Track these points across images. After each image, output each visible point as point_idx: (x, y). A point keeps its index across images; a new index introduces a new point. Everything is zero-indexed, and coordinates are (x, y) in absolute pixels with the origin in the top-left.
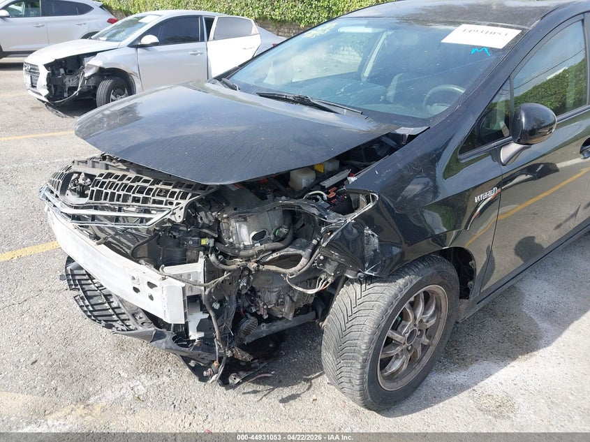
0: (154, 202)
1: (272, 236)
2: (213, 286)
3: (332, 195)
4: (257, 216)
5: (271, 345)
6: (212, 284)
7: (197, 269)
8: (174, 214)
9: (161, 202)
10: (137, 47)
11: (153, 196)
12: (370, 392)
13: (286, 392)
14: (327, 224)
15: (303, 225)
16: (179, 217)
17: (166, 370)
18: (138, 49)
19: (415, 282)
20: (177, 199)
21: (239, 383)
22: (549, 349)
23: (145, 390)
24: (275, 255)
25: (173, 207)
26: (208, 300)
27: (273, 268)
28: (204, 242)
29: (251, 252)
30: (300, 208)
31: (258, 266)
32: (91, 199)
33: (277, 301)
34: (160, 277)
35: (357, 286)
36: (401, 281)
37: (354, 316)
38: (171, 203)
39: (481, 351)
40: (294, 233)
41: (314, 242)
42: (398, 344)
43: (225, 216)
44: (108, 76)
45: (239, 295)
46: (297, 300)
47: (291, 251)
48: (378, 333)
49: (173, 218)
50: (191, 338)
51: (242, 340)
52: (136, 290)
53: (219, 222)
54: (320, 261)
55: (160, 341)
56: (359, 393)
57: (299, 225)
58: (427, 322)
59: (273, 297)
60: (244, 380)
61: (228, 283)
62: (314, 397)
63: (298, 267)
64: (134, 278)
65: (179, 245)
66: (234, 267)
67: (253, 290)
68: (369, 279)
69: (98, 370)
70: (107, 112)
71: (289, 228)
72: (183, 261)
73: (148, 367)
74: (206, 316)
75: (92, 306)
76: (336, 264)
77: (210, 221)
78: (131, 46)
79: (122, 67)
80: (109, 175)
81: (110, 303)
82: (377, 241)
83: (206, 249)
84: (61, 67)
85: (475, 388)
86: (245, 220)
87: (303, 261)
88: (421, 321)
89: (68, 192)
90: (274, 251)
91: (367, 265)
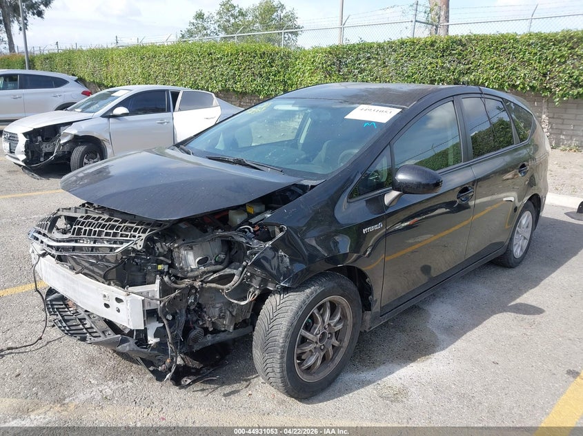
0: (122, 236)
1: (213, 261)
2: (166, 300)
3: (257, 228)
4: (201, 245)
5: (217, 357)
6: (166, 299)
7: (155, 288)
8: (136, 244)
9: (127, 236)
10: (109, 117)
11: (121, 231)
12: (289, 380)
13: (228, 389)
14: (252, 248)
15: (237, 252)
16: (140, 245)
17: (129, 377)
18: (110, 119)
19: (319, 291)
20: (139, 233)
21: (189, 385)
22: (443, 353)
23: (112, 392)
24: (215, 275)
25: (136, 239)
26: (163, 311)
27: (214, 285)
28: (160, 267)
29: (196, 273)
30: (233, 238)
31: (202, 284)
32: (73, 234)
33: (220, 315)
34: (125, 293)
35: (277, 296)
36: (308, 291)
37: (275, 318)
38: (134, 236)
39: (389, 356)
40: (230, 259)
41: (244, 263)
42: (311, 342)
43: (176, 245)
44: (81, 142)
45: (188, 310)
46: (236, 314)
47: (228, 271)
48: (292, 330)
49: (135, 247)
50: (149, 343)
51: (191, 347)
52: (107, 306)
53: (172, 251)
54: (248, 277)
55: (125, 345)
56: (280, 380)
57: (233, 253)
58: (335, 326)
59: (216, 312)
60: (194, 382)
61: (178, 299)
62: (250, 392)
63: (232, 283)
64: (105, 296)
65: (140, 270)
66: (183, 286)
67: (200, 306)
68: (285, 290)
69: (72, 379)
70: (81, 175)
71: (226, 255)
72: (144, 283)
73: (115, 375)
74: (161, 325)
75: (69, 326)
76: (259, 279)
77: (165, 251)
78: (104, 116)
79: (95, 135)
80: (88, 217)
81: (83, 325)
82: (288, 260)
83: (161, 273)
84: (39, 135)
85: (379, 382)
86: (192, 248)
87: (236, 278)
88: (329, 325)
89: (54, 230)
90: (215, 272)
91: (282, 278)
